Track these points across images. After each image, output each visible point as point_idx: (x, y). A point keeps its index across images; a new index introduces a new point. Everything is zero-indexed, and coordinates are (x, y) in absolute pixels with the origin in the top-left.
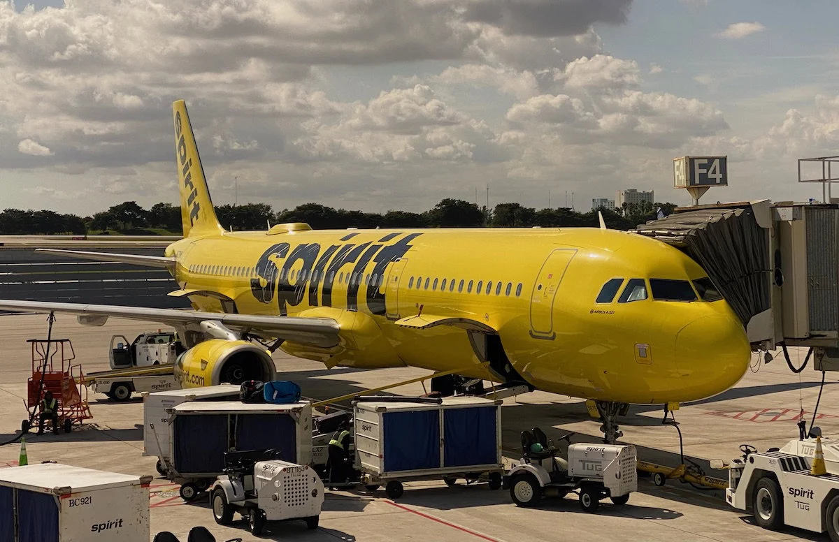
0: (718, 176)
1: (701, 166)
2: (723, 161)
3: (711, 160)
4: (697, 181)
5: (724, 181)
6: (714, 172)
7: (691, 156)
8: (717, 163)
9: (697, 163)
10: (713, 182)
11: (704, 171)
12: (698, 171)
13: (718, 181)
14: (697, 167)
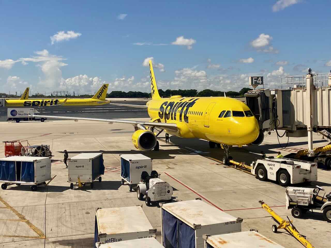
0: (260, 82)
1: (255, 79)
2: (262, 78)
3: (258, 78)
4: (254, 83)
5: (262, 83)
6: (259, 81)
7: (252, 76)
8: (260, 78)
9: (254, 78)
10: (259, 84)
11: (256, 81)
12: (254, 81)
13: (260, 83)
14: (254, 79)
